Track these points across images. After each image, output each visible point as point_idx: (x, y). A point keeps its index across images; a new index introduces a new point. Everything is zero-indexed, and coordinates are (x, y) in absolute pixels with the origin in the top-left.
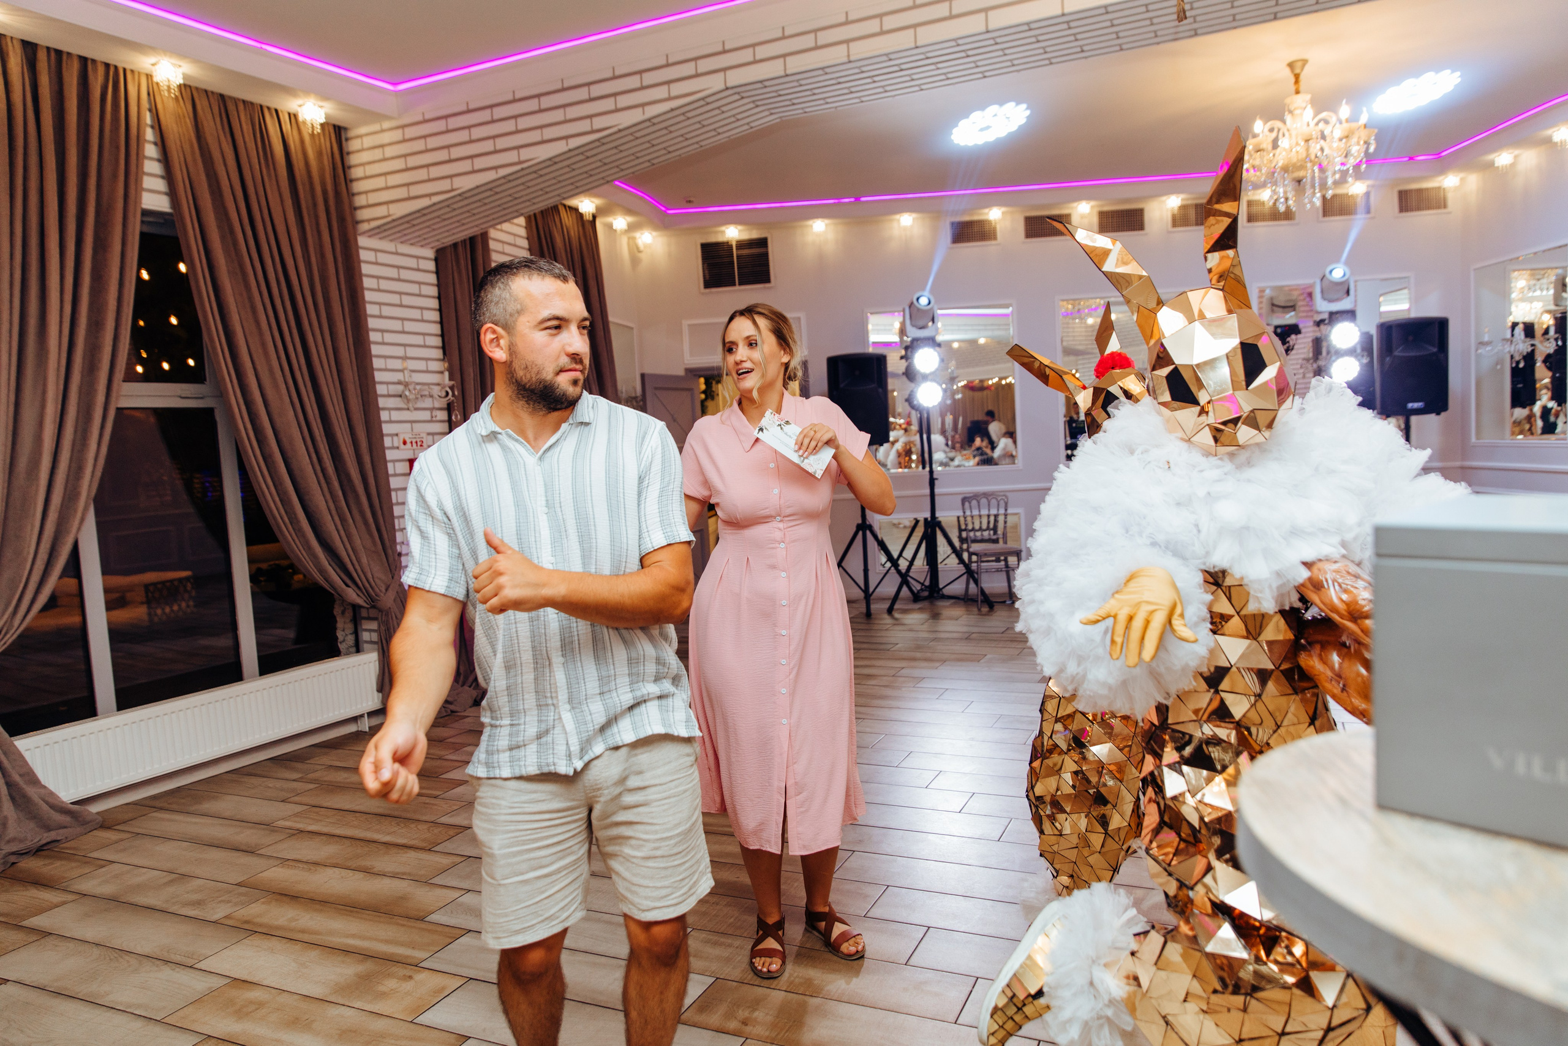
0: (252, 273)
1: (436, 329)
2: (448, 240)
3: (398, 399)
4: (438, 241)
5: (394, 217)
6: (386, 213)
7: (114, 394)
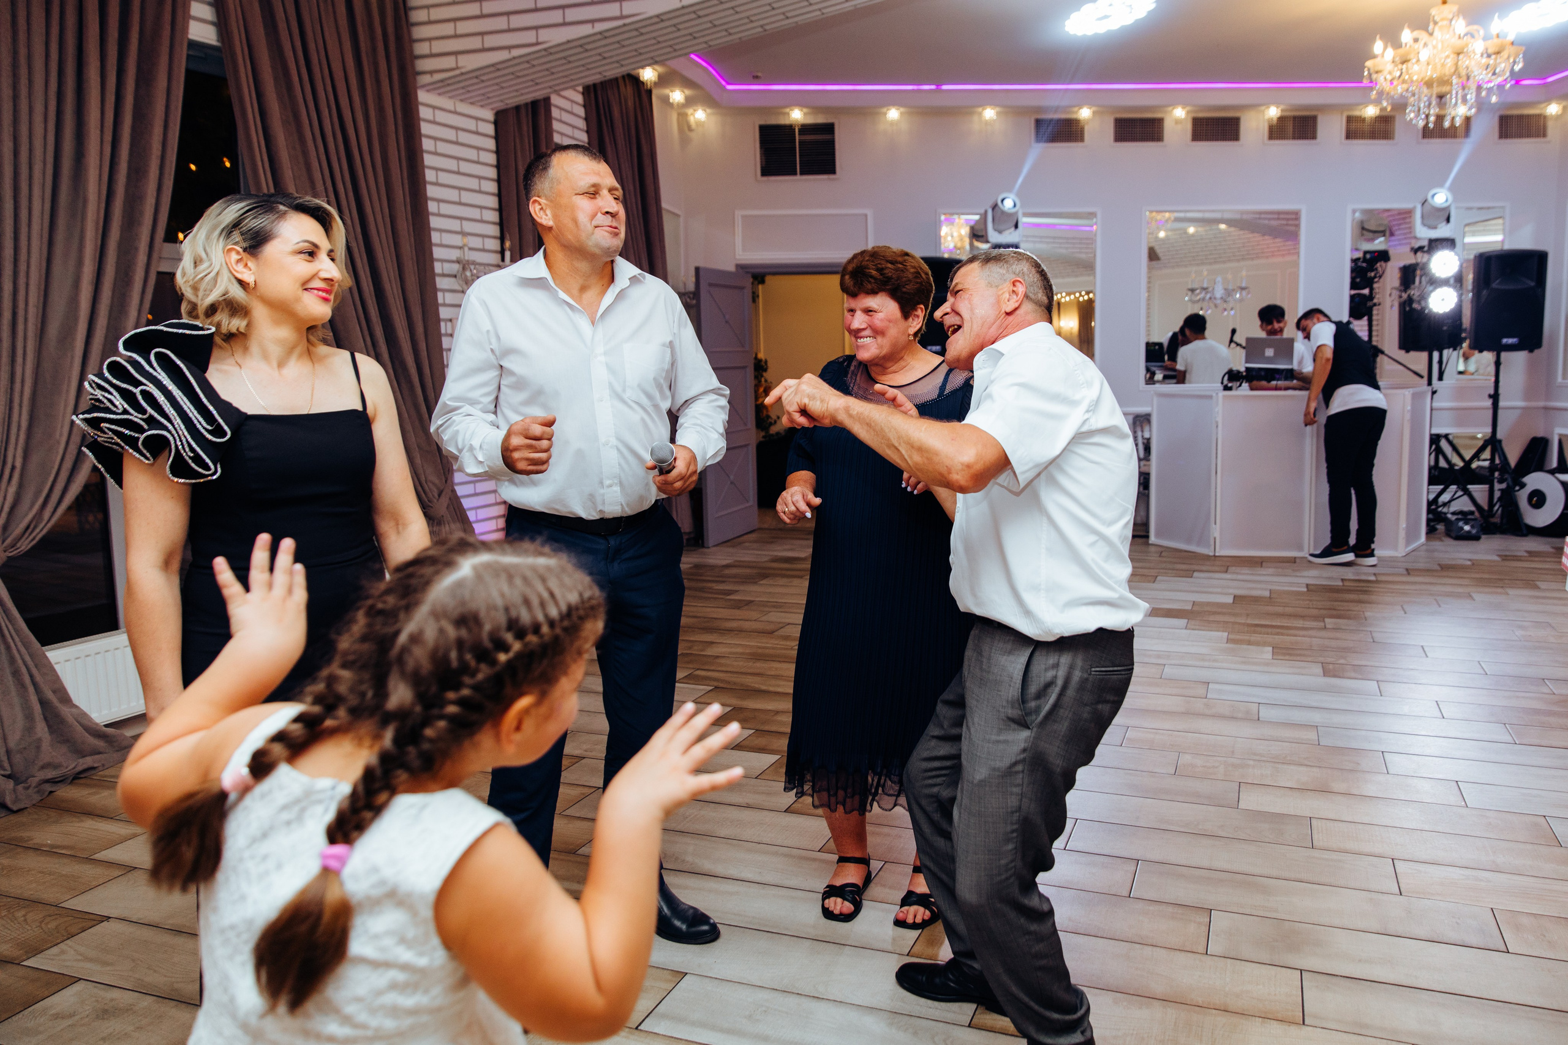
0: (307, 122)
1: (493, 202)
2: (513, 102)
3: (453, 280)
4: (502, 101)
5: (463, 70)
6: (453, 65)
7: (155, 256)
